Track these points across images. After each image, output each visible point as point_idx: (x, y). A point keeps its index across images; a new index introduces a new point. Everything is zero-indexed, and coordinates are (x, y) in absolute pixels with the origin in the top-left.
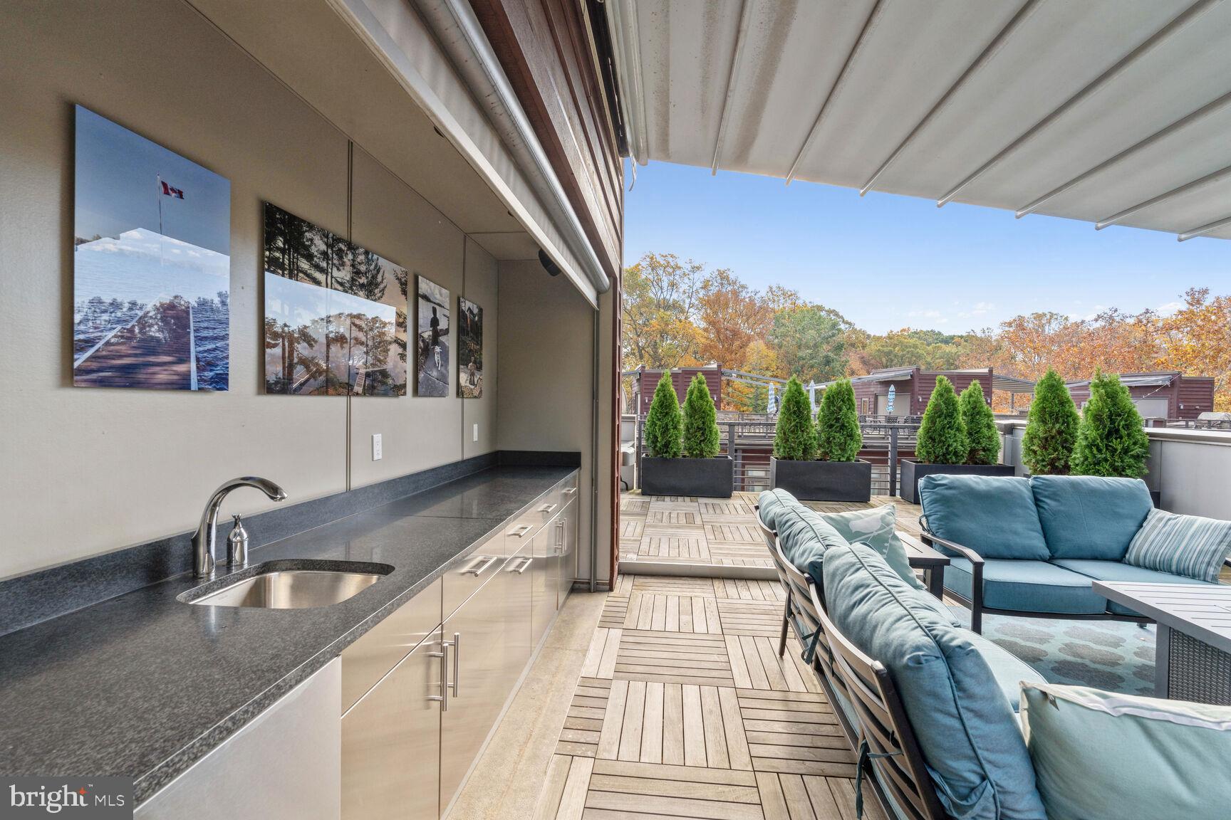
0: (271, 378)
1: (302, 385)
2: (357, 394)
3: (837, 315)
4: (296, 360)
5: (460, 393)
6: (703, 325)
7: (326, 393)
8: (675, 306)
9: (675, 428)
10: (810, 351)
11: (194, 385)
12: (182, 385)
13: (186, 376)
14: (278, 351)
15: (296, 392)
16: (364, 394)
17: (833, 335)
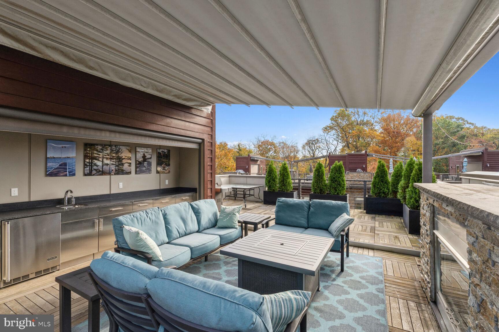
0: (86, 173)
1: (94, 174)
2: (112, 175)
3: (463, 120)
4: (93, 169)
5: (158, 172)
6: (381, 130)
7: (102, 175)
8: (367, 123)
9: (274, 181)
10: (443, 140)
11: (68, 175)
12: (66, 175)
13: (67, 174)
14: (88, 168)
15: (93, 175)
16: (115, 174)
17: (458, 131)
